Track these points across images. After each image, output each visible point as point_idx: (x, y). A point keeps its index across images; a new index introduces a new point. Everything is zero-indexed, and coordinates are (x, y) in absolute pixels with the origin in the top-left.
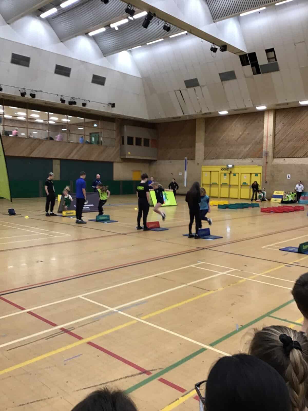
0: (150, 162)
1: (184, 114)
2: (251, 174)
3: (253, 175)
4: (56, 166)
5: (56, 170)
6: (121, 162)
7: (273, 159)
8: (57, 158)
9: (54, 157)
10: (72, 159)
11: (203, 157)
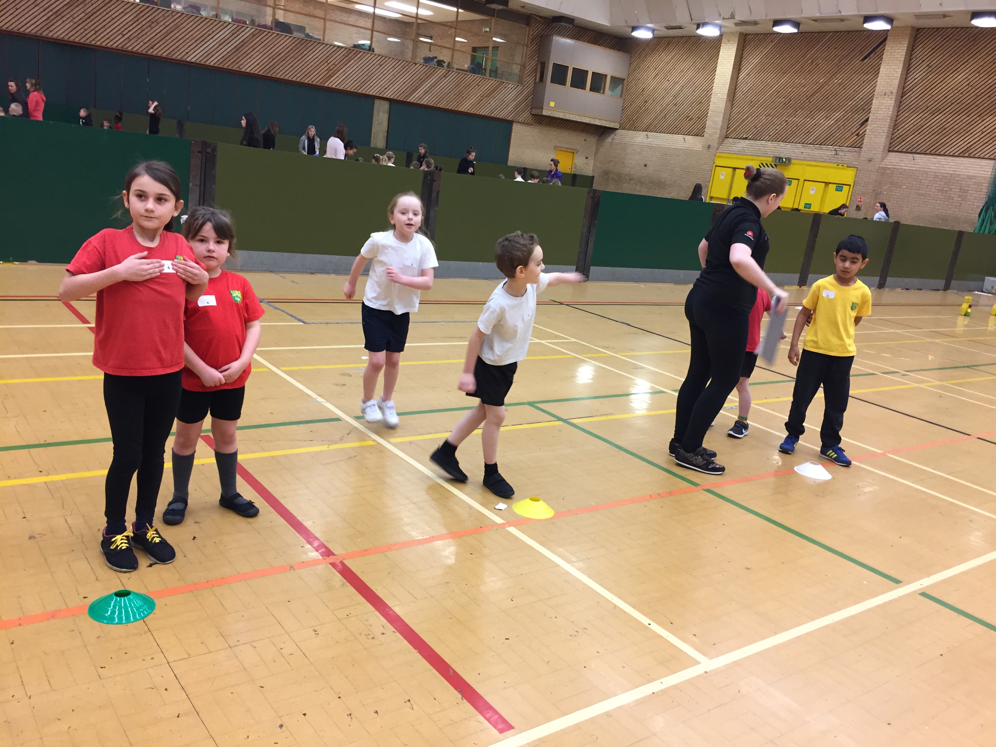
1: (691, 19)
2: (827, 184)
4: (381, 114)
5: (379, 124)
6: (532, 125)
7: (887, 155)
8: (385, 96)
9: (377, 95)
10: (418, 102)
11: (725, 132)
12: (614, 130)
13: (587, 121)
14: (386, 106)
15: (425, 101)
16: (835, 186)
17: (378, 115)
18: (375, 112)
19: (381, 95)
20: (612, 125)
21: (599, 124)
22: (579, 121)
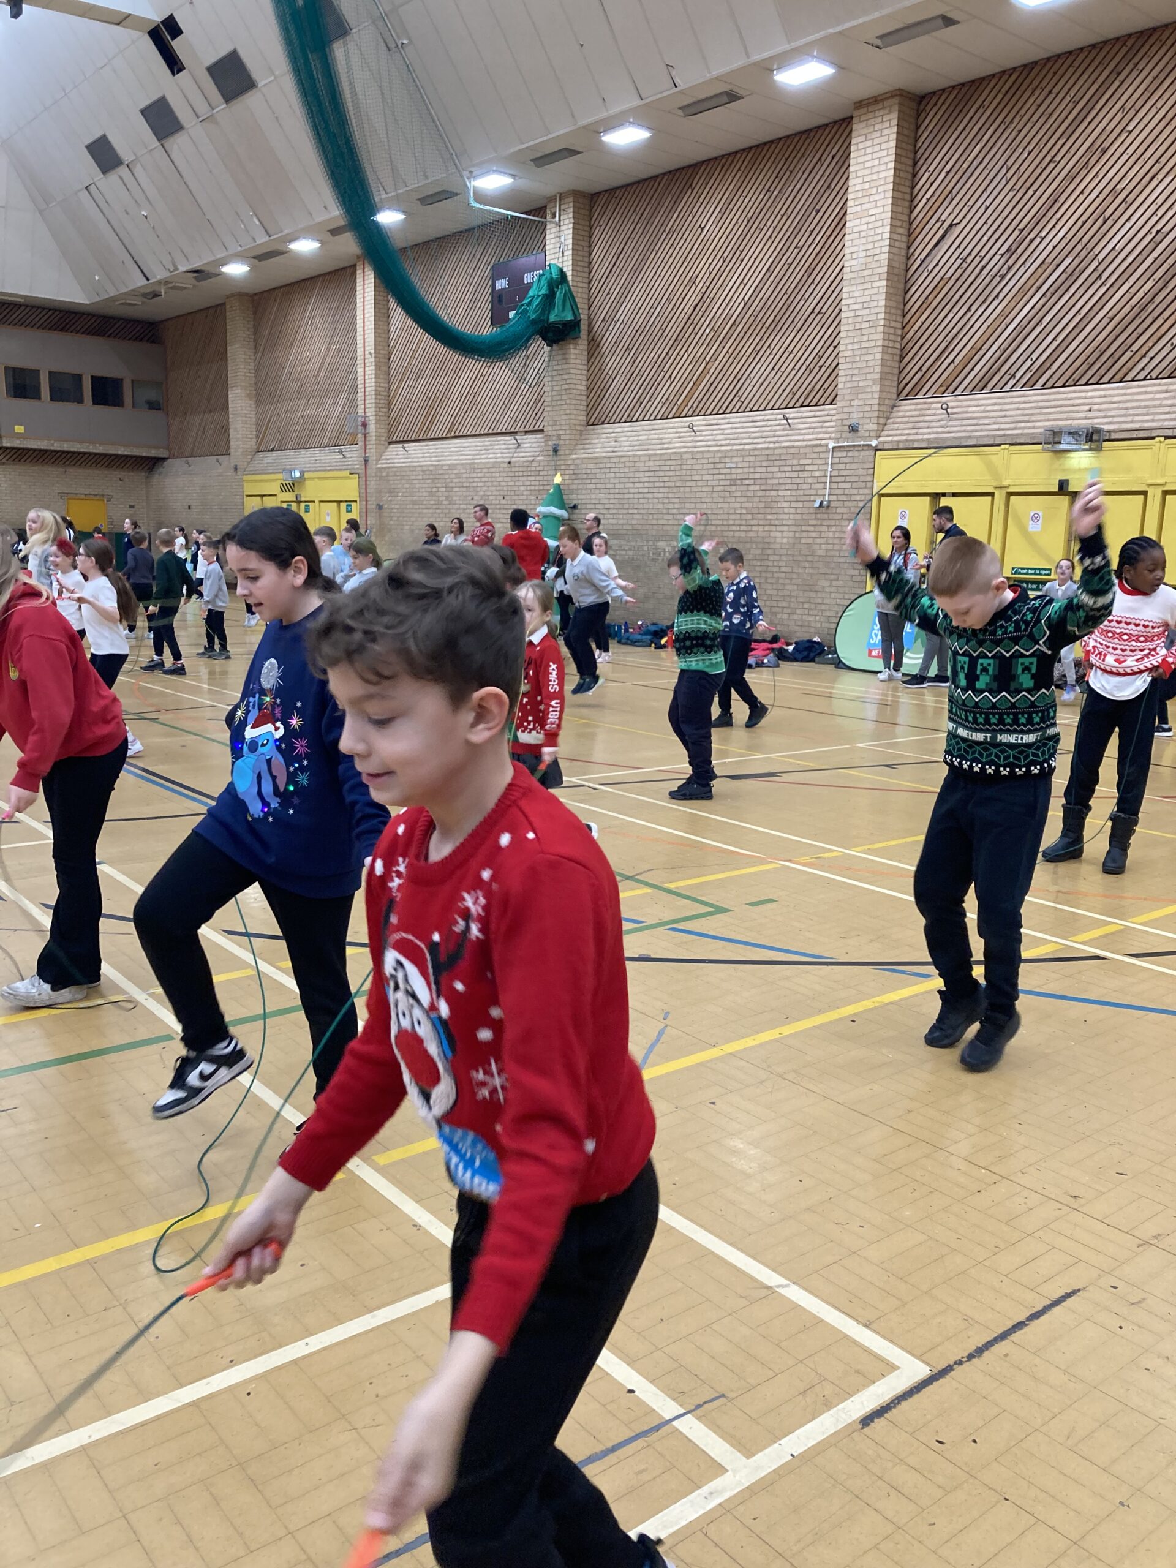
0: (151, 464)
1: (148, 280)
2: (339, 502)
3: (343, 506)
7: (387, 448)
11: (253, 443)
12: (164, 459)
13: (100, 449)
16: (346, 504)
20: (153, 453)
21: (126, 453)
22: (82, 450)
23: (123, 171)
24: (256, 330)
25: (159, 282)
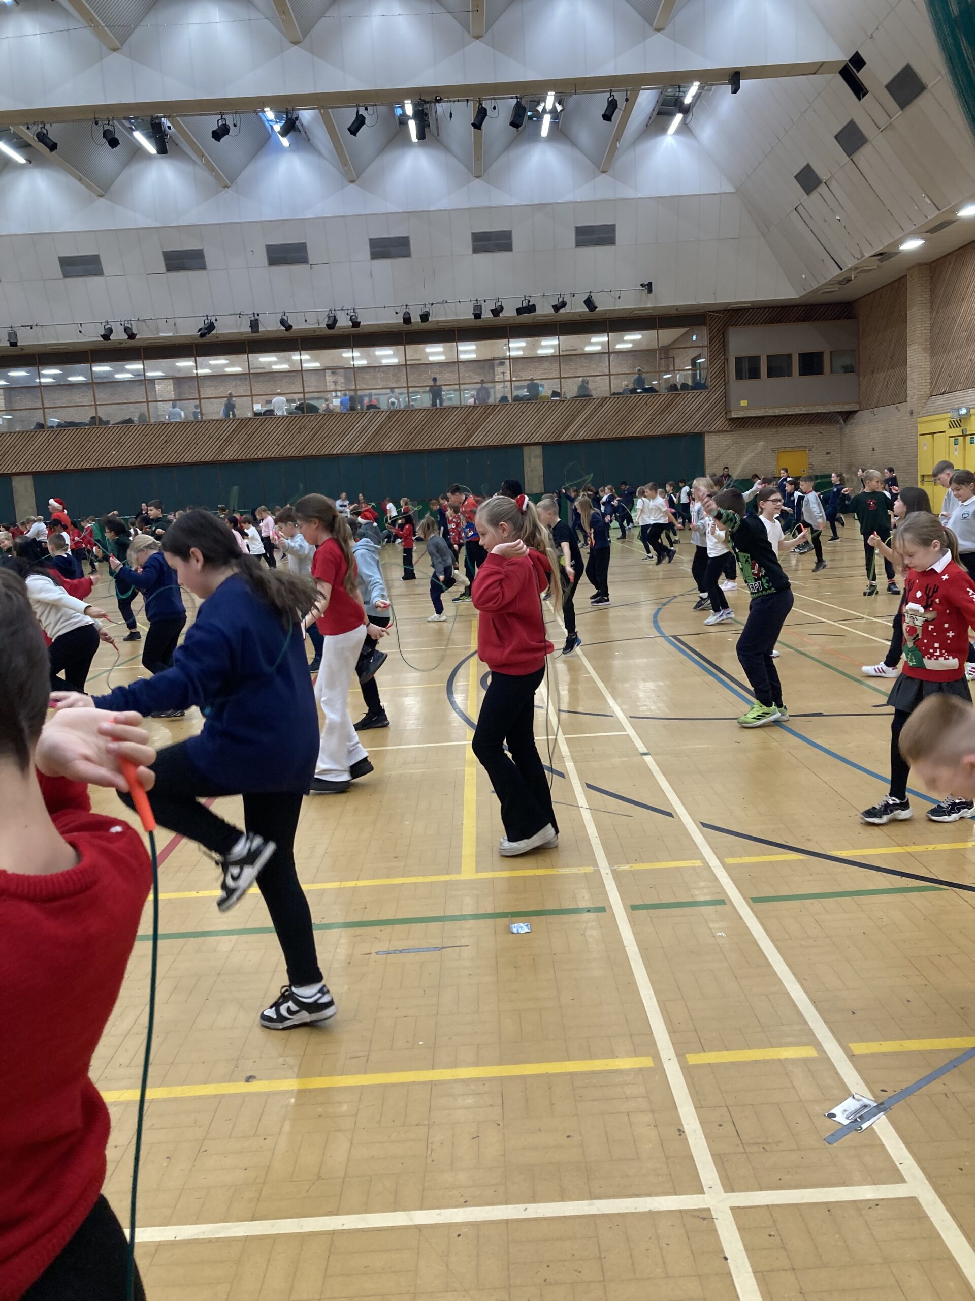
0: (845, 417)
1: (841, 269)
4: (533, 460)
5: (532, 470)
6: (732, 431)
8: (532, 441)
9: (524, 442)
10: (573, 439)
11: (927, 389)
12: (855, 412)
13: (804, 410)
14: (538, 450)
15: (581, 436)
17: (530, 461)
18: (526, 459)
19: (528, 442)
20: (847, 408)
21: (824, 411)
22: (790, 413)
23: (822, 189)
24: (933, 292)
25: (850, 269)
